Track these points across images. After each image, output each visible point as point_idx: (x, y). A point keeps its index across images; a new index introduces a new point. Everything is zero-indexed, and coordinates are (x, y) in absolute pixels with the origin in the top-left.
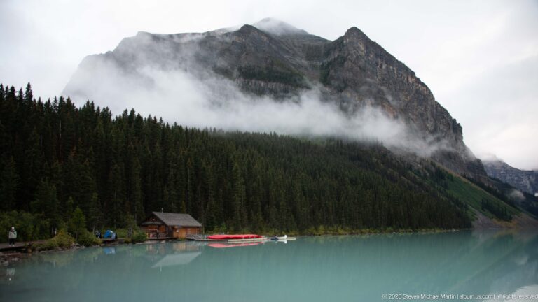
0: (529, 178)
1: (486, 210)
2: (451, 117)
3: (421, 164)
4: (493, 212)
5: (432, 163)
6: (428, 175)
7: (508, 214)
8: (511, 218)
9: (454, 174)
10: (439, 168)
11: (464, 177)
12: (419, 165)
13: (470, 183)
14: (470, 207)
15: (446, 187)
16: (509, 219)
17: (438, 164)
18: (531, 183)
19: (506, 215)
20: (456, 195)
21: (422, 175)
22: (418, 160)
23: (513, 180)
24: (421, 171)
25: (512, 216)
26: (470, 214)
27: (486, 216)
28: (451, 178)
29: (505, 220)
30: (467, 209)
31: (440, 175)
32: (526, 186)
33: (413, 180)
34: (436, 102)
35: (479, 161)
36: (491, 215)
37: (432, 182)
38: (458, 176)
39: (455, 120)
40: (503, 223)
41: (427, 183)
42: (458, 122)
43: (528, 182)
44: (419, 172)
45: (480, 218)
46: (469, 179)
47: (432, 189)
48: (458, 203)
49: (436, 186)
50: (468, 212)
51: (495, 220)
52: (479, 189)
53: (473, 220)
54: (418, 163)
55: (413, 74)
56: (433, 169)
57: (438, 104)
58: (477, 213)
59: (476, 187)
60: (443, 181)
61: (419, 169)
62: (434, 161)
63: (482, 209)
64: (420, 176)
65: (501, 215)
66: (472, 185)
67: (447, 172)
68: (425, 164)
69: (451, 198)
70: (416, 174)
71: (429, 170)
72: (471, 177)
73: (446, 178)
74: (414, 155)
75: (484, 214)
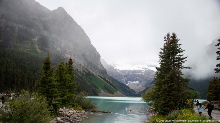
0: (125, 78)
2: (97, 51)
3: (82, 69)
5: (87, 69)
7: (113, 91)
8: (114, 93)
10: (89, 71)
11: (99, 76)
12: (81, 70)
13: (101, 78)
14: (99, 88)
15: (91, 79)
16: (113, 93)
17: (89, 70)
18: (125, 80)
19: (112, 91)
20: (94, 83)
21: (82, 73)
22: (81, 67)
23: (119, 78)
24: (82, 72)
25: (114, 92)
26: (98, 91)
27: (105, 91)
29: (112, 94)
30: (98, 88)
31: (89, 74)
32: (124, 81)
33: (78, 76)
34: (91, 44)
35: (105, 70)
36: (107, 91)
37: (86, 77)
38: (96, 75)
39: (98, 53)
40: (111, 95)
41: (83, 77)
42: (99, 54)
43: (124, 79)
44: (81, 72)
45: (103, 92)
46: (100, 77)
47: (85, 80)
48: (94, 86)
49: (87, 79)
50: (98, 90)
51: (108, 93)
52: (104, 81)
53: (99, 93)
56: (87, 72)
58: (102, 90)
59: (103, 80)
60: (90, 77)
61: (81, 71)
62: (88, 68)
63: (104, 89)
64: (81, 74)
66: (101, 79)
67: (92, 73)
68: (84, 69)
69: (92, 84)
70: (79, 73)
71: (84, 71)
72: (102, 76)
73: (92, 75)
74: (80, 65)
75: (104, 91)
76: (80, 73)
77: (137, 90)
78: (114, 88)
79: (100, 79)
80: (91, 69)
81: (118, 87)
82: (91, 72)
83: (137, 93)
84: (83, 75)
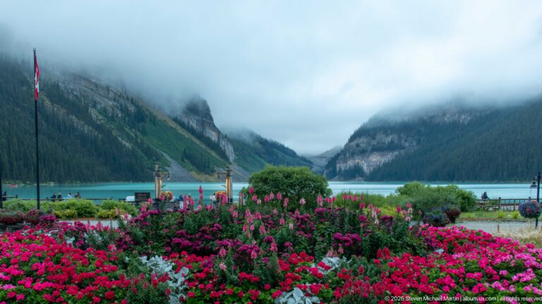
1: (186, 160)
3: (115, 101)
4: (194, 164)
6: (120, 115)
8: (213, 171)
10: (141, 107)
13: (179, 129)
14: (166, 156)
19: (209, 166)
21: (110, 115)
22: (111, 95)
24: (110, 110)
25: (215, 168)
27: (184, 167)
28: (154, 121)
29: (207, 174)
31: (140, 117)
36: (191, 167)
38: (166, 118)
40: (204, 176)
45: (175, 168)
51: (193, 173)
54: (110, 99)
56: (132, 109)
58: (173, 163)
60: (141, 124)
61: (107, 106)
63: (183, 160)
64: (106, 117)
65: (204, 168)
68: (122, 101)
70: (100, 113)
71: (124, 110)
73: (148, 120)
75: (182, 165)
76: (104, 112)
77: (324, 160)
78: (217, 157)
79: (175, 129)
81: (257, 153)
82: (147, 110)
84: (112, 119)
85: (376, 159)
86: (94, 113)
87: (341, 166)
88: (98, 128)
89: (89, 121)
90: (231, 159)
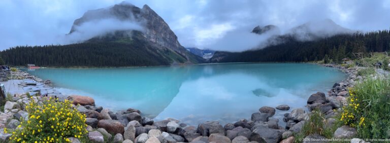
2: (174, 34)
4: (179, 61)
9: (172, 51)
11: (176, 52)
12: (161, 48)
14: (173, 60)
16: (183, 63)
20: (169, 56)
25: (185, 62)
28: (171, 52)
30: (171, 60)
31: (167, 51)
42: (176, 36)
45: (175, 62)
47: (162, 55)
48: (170, 59)
49: (164, 54)
51: (179, 63)
53: (172, 63)
55: (163, 21)
56: (166, 49)
57: (171, 30)
60: (167, 53)
63: (177, 60)
65: (181, 61)
66: (177, 54)
67: (170, 50)
69: (168, 58)
71: (164, 50)
72: (180, 52)
74: (161, 45)
75: (177, 62)
76: (160, 50)
79: (175, 54)
80: (170, 47)
83: (207, 61)
84: (161, 52)
85: (220, 58)
86: (158, 51)
87: (213, 60)
88: (158, 54)
89: (157, 53)
90: (188, 59)
